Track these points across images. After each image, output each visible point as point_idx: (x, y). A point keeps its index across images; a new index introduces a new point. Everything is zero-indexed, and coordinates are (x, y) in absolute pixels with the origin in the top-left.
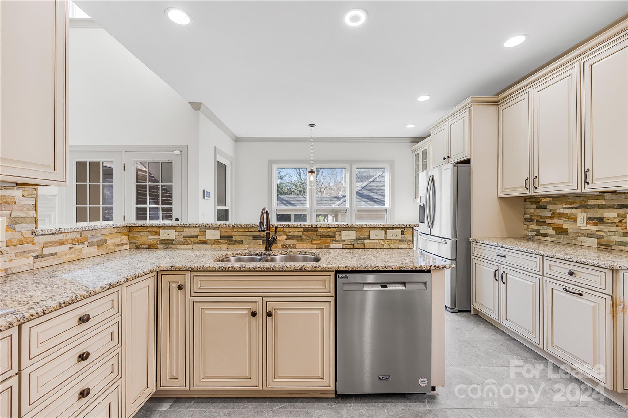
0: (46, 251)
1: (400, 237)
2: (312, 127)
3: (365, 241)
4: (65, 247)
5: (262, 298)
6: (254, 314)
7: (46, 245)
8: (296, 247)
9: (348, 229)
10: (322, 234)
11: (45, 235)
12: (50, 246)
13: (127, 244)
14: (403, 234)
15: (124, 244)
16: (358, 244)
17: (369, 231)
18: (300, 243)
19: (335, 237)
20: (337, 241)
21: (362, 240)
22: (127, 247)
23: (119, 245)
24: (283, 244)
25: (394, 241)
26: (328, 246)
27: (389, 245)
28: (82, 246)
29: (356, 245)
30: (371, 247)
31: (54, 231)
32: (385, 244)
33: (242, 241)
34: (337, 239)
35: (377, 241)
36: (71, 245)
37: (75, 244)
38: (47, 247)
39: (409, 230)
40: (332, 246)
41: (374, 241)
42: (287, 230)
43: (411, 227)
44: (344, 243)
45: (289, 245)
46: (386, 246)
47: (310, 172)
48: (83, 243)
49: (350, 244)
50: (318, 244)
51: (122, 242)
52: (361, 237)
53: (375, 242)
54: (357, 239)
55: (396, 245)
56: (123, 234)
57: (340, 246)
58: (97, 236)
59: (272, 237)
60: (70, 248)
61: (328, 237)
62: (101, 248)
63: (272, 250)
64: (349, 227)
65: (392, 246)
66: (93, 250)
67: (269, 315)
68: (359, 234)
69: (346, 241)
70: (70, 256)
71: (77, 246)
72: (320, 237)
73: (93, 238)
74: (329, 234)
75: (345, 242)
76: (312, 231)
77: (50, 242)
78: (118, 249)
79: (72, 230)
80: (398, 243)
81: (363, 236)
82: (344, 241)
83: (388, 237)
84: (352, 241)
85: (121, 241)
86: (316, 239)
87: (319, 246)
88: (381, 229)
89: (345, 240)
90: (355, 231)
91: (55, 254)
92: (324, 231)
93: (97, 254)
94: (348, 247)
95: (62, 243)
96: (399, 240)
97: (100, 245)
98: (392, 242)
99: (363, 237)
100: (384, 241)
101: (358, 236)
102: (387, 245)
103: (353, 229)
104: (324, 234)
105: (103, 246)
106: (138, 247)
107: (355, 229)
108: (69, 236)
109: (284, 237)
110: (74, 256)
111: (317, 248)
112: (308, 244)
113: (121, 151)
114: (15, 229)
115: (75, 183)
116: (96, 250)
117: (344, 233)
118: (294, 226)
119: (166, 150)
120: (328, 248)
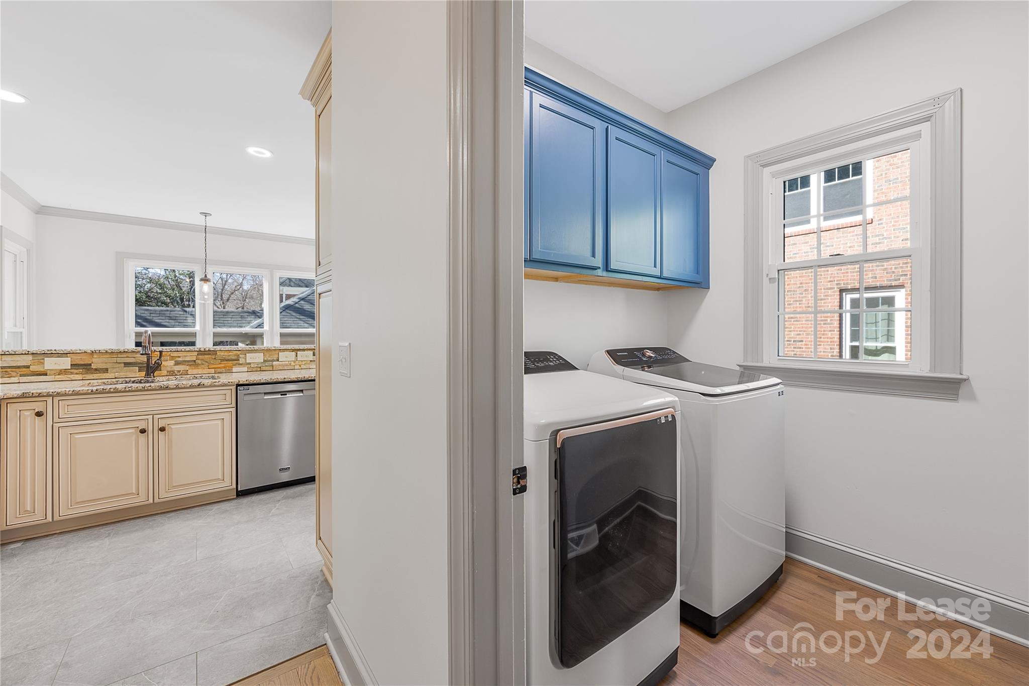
1: (311, 358)
2: (206, 216)
3: (274, 363)
5: (152, 416)
6: (143, 431)
8: (188, 373)
9: (255, 352)
10: (222, 357)
14: (314, 354)
16: (266, 366)
17: (278, 354)
18: (194, 367)
19: (239, 360)
20: (241, 364)
24: (169, 370)
25: (306, 362)
26: (229, 369)
27: (300, 366)
29: (264, 368)
30: (281, 368)
32: (296, 365)
33: (107, 368)
34: (241, 362)
35: (287, 362)
40: (234, 370)
41: (283, 363)
42: (175, 354)
44: (250, 366)
45: (179, 371)
47: (202, 280)
49: (257, 367)
50: (217, 368)
52: (269, 359)
53: (285, 364)
54: (265, 361)
55: (307, 366)
57: (245, 369)
59: (155, 362)
61: (230, 361)
63: (155, 376)
64: (256, 349)
65: (303, 367)
67: (162, 429)
68: (267, 356)
72: (220, 361)
74: (231, 357)
76: (210, 354)
80: (309, 364)
82: (250, 364)
83: (299, 359)
84: (259, 364)
86: (214, 363)
87: (219, 370)
88: (291, 351)
89: (250, 363)
90: (264, 353)
92: (225, 354)
94: (254, 370)
96: (311, 361)
98: (303, 363)
99: (271, 359)
101: (265, 359)
102: (298, 366)
103: (261, 352)
104: (224, 358)
107: (262, 351)
109: (172, 363)
111: (217, 372)
112: (204, 368)
117: (249, 355)
118: (183, 350)
120: (229, 371)
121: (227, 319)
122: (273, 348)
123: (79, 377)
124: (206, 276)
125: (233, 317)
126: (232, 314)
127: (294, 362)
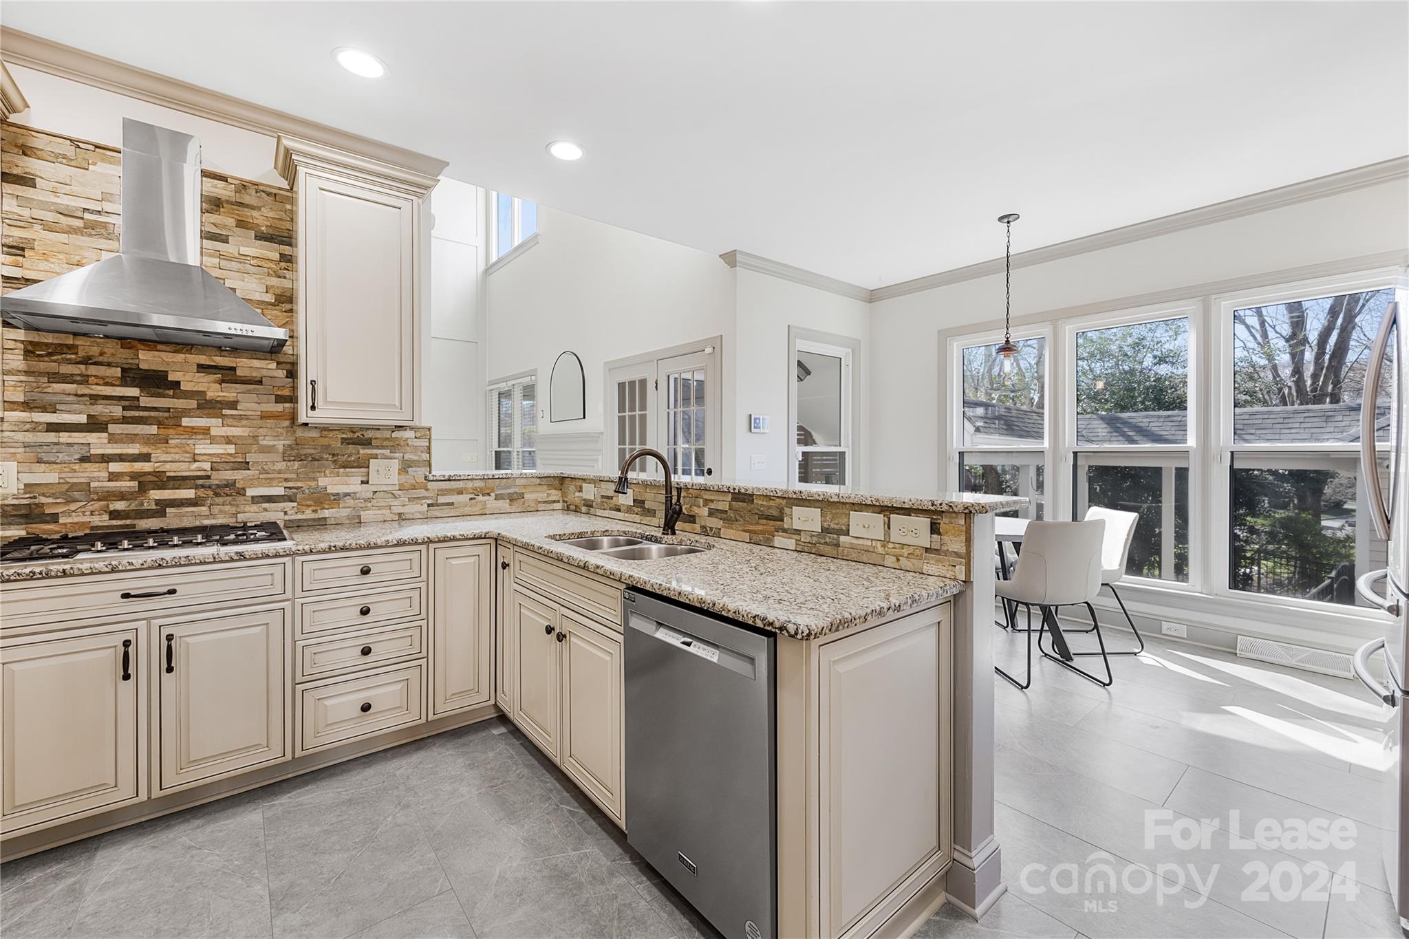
0: (441, 500)
1: (925, 539)
2: (1008, 222)
3: (843, 538)
4: (465, 498)
5: (559, 606)
7: (442, 492)
8: (720, 534)
9: (807, 504)
10: (759, 510)
11: (437, 481)
12: (445, 495)
13: (559, 502)
14: (934, 529)
15: (554, 502)
16: (826, 543)
17: (849, 514)
18: (727, 525)
19: (782, 520)
20: (785, 531)
21: (835, 536)
22: (559, 506)
23: (545, 502)
24: (703, 524)
25: (911, 550)
26: (768, 539)
27: (898, 560)
28: (486, 498)
29: (821, 547)
30: (854, 556)
31: (447, 478)
32: (887, 554)
33: (655, 510)
34: (786, 526)
35: (869, 543)
36: (473, 496)
37: (478, 495)
38: (442, 495)
39: (953, 521)
40: (779, 540)
41: (860, 542)
42: (707, 496)
43: (956, 510)
44: (798, 538)
45: (711, 529)
46: (890, 561)
47: (1001, 350)
48: (489, 494)
49: (809, 543)
50: (755, 532)
51: (550, 499)
52: (833, 526)
53: (863, 545)
54: (825, 530)
55: (917, 564)
56: (550, 486)
57: (791, 543)
58: (509, 487)
60: (471, 499)
61: (770, 520)
62: (515, 503)
63: (677, 532)
64: (804, 497)
65: (904, 562)
66: (504, 505)
68: (828, 518)
69: (802, 533)
70: (470, 509)
71: (481, 498)
72: (757, 516)
73: (505, 489)
74: (771, 511)
75: (800, 534)
76: (744, 501)
77: (446, 490)
78: (541, 507)
79: (469, 477)
80: (920, 557)
81: (837, 524)
82: (798, 532)
83: (895, 536)
84: (814, 536)
85: (547, 497)
86: (751, 522)
87: (755, 537)
88: (878, 509)
89: (800, 531)
90: (820, 510)
91: (452, 504)
92: (764, 503)
93: (508, 511)
94: (806, 549)
95: (460, 492)
96: (927, 550)
97: (512, 499)
98: (905, 552)
99: (836, 527)
100: (884, 543)
101: (825, 525)
102: (894, 559)
103: (816, 505)
104: (762, 511)
105: (518, 500)
106: (568, 509)
107: (820, 504)
108: (470, 485)
109: (705, 511)
110: (477, 509)
111: (752, 541)
112: (738, 530)
113: (653, 361)
114: (407, 472)
115: (617, 414)
116: (507, 505)
117: (797, 511)
118: (713, 488)
119: (699, 349)
120: (769, 543)
121: (1290, 426)
122: (835, 499)
123: (637, 518)
124: (1007, 341)
125: (1307, 420)
126: (1306, 415)
127: (884, 546)
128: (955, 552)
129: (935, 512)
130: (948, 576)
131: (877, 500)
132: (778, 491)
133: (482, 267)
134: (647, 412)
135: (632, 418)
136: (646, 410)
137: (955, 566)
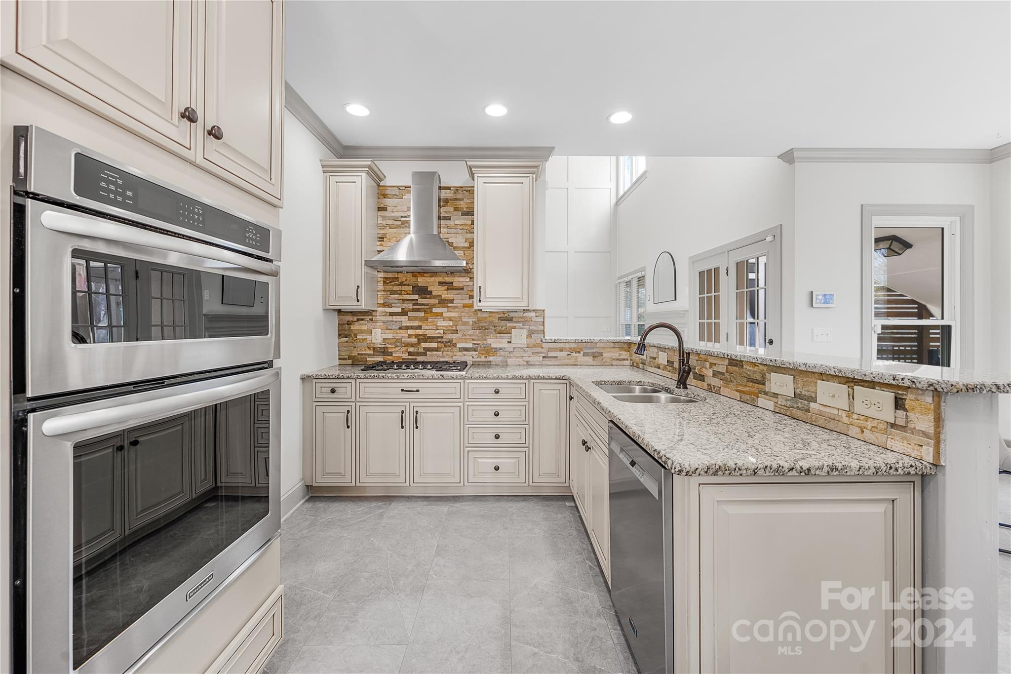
0: (550, 354)
1: (888, 413)
3: (812, 405)
4: (564, 354)
7: (550, 350)
8: (720, 392)
9: (783, 371)
10: (747, 374)
11: (547, 342)
12: (553, 351)
13: (627, 360)
14: (899, 404)
15: (624, 359)
16: (798, 408)
17: (819, 383)
18: (725, 385)
19: (764, 384)
20: (766, 393)
21: (806, 402)
22: (628, 362)
23: (617, 359)
24: (709, 383)
25: (875, 423)
26: (753, 399)
27: (863, 432)
28: (578, 354)
29: (794, 411)
30: (821, 422)
31: (553, 341)
32: (852, 425)
34: (766, 390)
35: (836, 412)
36: (569, 353)
37: (572, 353)
38: (551, 351)
39: (919, 397)
40: (762, 401)
41: (827, 410)
42: (712, 360)
43: (919, 386)
44: (776, 400)
45: (715, 387)
46: (854, 431)
48: (579, 352)
49: (784, 406)
50: (743, 392)
51: (621, 357)
52: (804, 393)
53: (830, 413)
54: (797, 396)
55: (881, 438)
56: (621, 349)
57: (770, 405)
58: (592, 348)
60: (568, 355)
61: (755, 383)
62: (596, 359)
63: (688, 386)
64: (778, 365)
65: (868, 435)
66: (589, 359)
68: (800, 385)
69: (779, 396)
70: (567, 361)
71: (574, 354)
72: (746, 379)
73: (589, 349)
74: (755, 375)
75: (777, 398)
76: (736, 366)
77: (553, 348)
78: (615, 363)
79: (567, 341)
80: (885, 432)
81: (808, 391)
82: (776, 395)
83: (859, 408)
84: (788, 400)
85: (619, 356)
86: (741, 383)
87: (744, 397)
88: (842, 380)
89: (777, 394)
90: (793, 377)
91: (557, 357)
92: (751, 368)
93: (592, 364)
94: (782, 411)
95: (561, 350)
96: (893, 425)
97: (595, 356)
98: (869, 424)
99: (806, 393)
100: (850, 412)
101: (798, 391)
102: (858, 430)
103: (790, 373)
104: (749, 375)
105: (599, 357)
106: (633, 365)
107: (793, 372)
108: (567, 345)
109: (710, 373)
110: (571, 362)
111: (742, 400)
112: (732, 390)
113: (725, 252)
114: (531, 337)
115: (698, 296)
116: (591, 360)
117: (774, 377)
118: (714, 354)
119: (760, 239)
120: (754, 403)
122: (803, 368)
127: (848, 416)
128: (922, 431)
129: (899, 387)
130: (913, 455)
131: (840, 371)
132: (759, 359)
133: (614, 201)
134: (720, 293)
135: (709, 298)
136: (719, 292)
137: (922, 446)
